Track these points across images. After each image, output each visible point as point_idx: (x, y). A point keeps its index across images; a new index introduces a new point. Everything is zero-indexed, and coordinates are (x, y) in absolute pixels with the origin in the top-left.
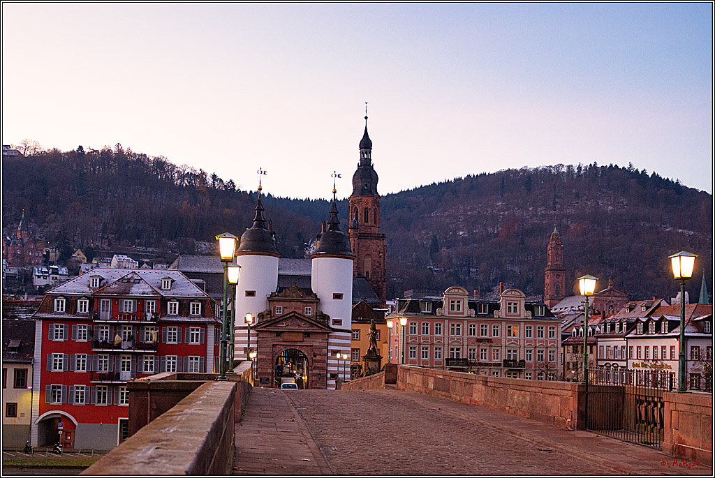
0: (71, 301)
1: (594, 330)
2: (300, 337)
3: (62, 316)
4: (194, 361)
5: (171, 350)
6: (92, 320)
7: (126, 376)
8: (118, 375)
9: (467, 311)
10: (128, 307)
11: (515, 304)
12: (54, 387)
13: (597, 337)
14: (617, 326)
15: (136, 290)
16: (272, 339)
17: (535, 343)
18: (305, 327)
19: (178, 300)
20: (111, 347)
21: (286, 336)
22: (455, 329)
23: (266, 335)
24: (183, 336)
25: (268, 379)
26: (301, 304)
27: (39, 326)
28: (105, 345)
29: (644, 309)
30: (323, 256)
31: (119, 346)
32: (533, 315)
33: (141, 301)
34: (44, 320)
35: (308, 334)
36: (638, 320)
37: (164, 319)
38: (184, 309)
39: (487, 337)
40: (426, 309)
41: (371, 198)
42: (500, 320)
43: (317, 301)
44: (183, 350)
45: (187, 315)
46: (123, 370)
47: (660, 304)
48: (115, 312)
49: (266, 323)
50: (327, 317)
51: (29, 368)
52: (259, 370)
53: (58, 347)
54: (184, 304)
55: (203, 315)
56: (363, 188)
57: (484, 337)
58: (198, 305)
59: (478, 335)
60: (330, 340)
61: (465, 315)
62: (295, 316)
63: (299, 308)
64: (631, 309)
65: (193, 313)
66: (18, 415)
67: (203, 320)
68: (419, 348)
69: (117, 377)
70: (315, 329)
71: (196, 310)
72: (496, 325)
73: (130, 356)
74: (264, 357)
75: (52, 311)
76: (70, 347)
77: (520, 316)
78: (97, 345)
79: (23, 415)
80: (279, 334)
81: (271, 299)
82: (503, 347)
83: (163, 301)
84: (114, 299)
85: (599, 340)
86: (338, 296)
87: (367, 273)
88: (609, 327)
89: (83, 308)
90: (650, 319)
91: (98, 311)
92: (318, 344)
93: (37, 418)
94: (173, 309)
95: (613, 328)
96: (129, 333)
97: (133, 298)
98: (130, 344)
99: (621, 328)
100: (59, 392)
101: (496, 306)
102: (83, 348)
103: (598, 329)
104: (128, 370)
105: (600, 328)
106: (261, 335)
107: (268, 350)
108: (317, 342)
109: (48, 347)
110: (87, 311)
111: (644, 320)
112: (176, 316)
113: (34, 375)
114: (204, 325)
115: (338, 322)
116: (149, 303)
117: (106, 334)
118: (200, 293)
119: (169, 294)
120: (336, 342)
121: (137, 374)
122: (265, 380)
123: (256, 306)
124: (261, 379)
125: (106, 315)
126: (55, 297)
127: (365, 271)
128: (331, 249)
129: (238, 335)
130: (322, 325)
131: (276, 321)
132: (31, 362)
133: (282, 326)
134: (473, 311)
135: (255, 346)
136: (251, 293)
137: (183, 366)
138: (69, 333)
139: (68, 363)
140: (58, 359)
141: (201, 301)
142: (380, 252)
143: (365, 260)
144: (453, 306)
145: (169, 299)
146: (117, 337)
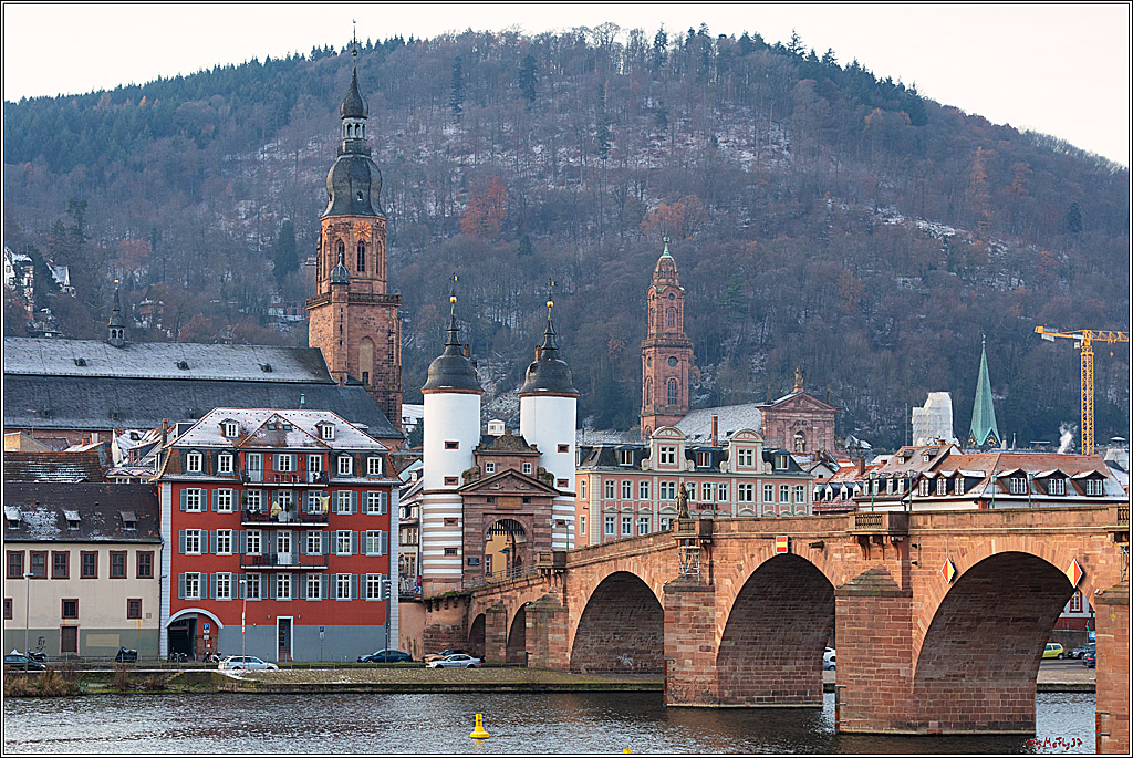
0: (211, 456)
1: (850, 490)
2: (520, 501)
3: (199, 478)
4: (373, 537)
5: (345, 522)
6: (240, 484)
7: (285, 559)
8: (275, 558)
9: (683, 464)
10: (285, 464)
11: (749, 452)
12: (189, 576)
13: (858, 501)
14: (890, 484)
15: (294, 440)
16: (481, 506)
17: (777, 510)
18: (524, 490)
19: (351, 455)
20: (267, 519)
21: (501, 503)
22: (668, 491)
23: (474, 501)
24: (359, 504)
25: (477, 560)
26: (519, 459)
27: (166, 493)
28: (257, 516)
29: (926, 459)
30: (544, 394)
31: (276, 519)
32: (773, 469)
33: (301, 455)
34: (174, 482)
35: (526, 499)
36: (921, 476)
37: (335, 480)
38: (360, 467)
39: (711, 501)
40: (626, 460)
41: (371, 222)
42: (729, 476)
43: (534, 453)
44: (360, 523)
45: (363, 474)
46: (280, 551)
47: (949, 451)
48: (269, 473)
49: (473, 488)
50: (551, 477)
51: (156, 549)
52: (466, 548)
53: (196, 521)
54: (361, 459)
55: (385, 475)
56: (353, 203)
57: (707, 501)
58: (377, 461)
59: (700, 499)
60: (555, 507)
61: (681, 469)
62: (514, 476)
63: (516, 465)
64: (907, 459)
65: (371, 471)
66: (143, 616)
67: (385, 481)
68: (619, 519)
69: (274, 560)
70: (536, 492)
71: (375, 468)
72: (723, 483)
73: (290, 532)
74: (472, 530)
75: (184, 472)
76: (209, 520)
77: (756, 470)
78: (251, 517)
79: (149, 616)
80: (490, 499)
81: (478, 453)
83: (332, 456)
84: (266, 453)
85: (860, 504)
86: (563, 448)
87: (366, 374)
88: (876, 485)
89: (227, 467)
90: (939, 475)
91: (245, 470)
92: (540, 512)
93: (168, 620)
94: (345, 467)
95: (883, 486)
96: (287, 500)
97: (293, 452)
98: (289, 515)
99: (895, 488)
100: (196, 583)
101: (723, 456)
102: (226, 521)
103: (857, 488)
104: (287, 551)
105: (862, 488)
106: (467, 501)
107: (477, 521)
108: (538, 510)
109: (179, 519)
110: (231, 470)
111: (931, 475)
112: (349, 477)
113: (163, 561)
114: (387, 488)
115: (563, 482)
116: (312, 458)
117: (258, 501)
118: (376, 445)
119: (336, 445)
120: (563, 509)
121: (299, 557)
122: (474, 561)
123: (459, 463)
124: (469, 560)
125: (256, 476)
126: (185, 451)
127: (361, 370)
128: (553, 385)
129: (434, 501)
130: (544, 487)
131: (488, 483)
132: (160, 543)
133: (496, 489)
134: (693, 464)
135: (460, 515)
136: (451, 445)
137: (360, 545)
138: (208, 501)
139: (208, 542)
140: (193, 536)
141: (380, 455)
142: (390, 333)
143: (364, 347)
144: (664, 456)
145: (341, 452)
146: (276, 505)
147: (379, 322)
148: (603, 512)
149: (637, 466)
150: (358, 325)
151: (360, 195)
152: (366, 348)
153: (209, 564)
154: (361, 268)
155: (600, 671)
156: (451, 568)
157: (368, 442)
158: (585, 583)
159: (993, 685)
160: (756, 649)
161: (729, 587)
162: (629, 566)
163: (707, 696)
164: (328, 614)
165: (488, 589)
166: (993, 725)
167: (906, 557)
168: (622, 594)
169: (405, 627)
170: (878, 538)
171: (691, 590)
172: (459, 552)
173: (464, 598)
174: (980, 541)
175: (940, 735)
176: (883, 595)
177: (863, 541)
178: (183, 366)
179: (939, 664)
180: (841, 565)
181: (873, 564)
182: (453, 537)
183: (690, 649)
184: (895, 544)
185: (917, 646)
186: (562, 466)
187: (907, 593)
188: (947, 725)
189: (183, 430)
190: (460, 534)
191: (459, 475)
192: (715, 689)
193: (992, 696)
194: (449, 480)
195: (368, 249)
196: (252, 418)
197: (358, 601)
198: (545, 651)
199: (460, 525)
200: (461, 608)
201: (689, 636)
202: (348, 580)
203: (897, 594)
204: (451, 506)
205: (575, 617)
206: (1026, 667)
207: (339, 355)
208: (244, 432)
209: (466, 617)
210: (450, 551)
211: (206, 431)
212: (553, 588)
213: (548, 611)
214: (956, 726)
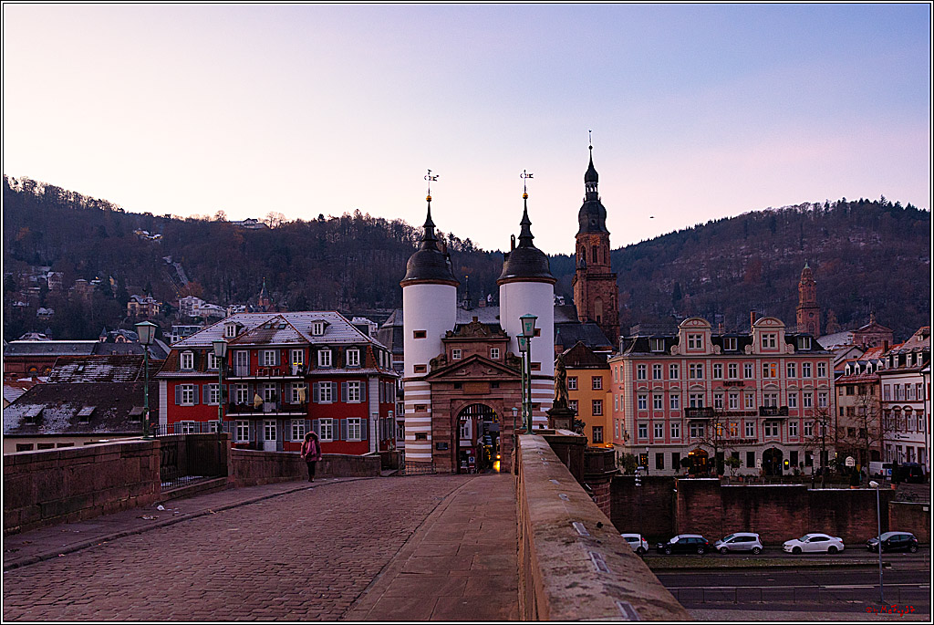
0: (200, 354)
1: (874, 366)
2: (486, 388)
3: (190, 375)
4: (354, 424)
5: (326, 411)
7: (271, 445)
9: (710, 348)
10: (270, 359)
11: (772, 336)
13: (880, 374)
14: (909, 359)
15: (280, 338)
16: (448, 393)
17: (800, 384)
18: (492, 375)
19: (330, 348)
20: (251, 409)
21: (467, 388)
22: (696, 371)
23: (441, 387)
24: (339, 393)
25: (446, 445)
26: (485, 345)
27: (163, 389)
28: (243, 408)
30: (512, 280)
31: (260, 409)
32: (796, 349)
33: (285, 351)
34: (169, 380)
35: (495, 384)
37: (314, 372)
38: (339, 358)
39: (737, 379)
40: (658, 347)
41: (600, 235)
42: (753, 358)
43: (504, 339)
44: (340, 410)
45: (343, 366)
46: (268, 438)
48: (255, 366)
49: (440, 373)
52: (435, 433)
53: (187, 413)
54: (339, 352)
55: (363, 365)
56: (590, 225)
57: (733, 379)
58: (356, 353)
59: (726, 377)
61: (708, 353)
62: (478, 362)
63: (483, 351)
64: (925, 336)
65: (351, 363)
67: (363, 371)
68: (650, 396)
69: (261, 446)
70: (505, 377)
71: (353, 360)
72: (750, 363)
73: (275, 421)
74: (440, 415)
75: (177, 369)
76: (202, 412)
77: (779, 351)
78: (233, 408)
80: (458, 385)
81: (448, 340)
82: (759, 391)
83: (312, 350)
84: (253, 350)
85: (882, 377)
87: (599, 317)
88: (896, 360)
89: (215, 363)
91: (233, 366)
92: (509, 396)
94: (325, 361)
95: (901, 361)
96: (273, 392)
97: (276, 348)
98: (273, 406)
99: (914, 360)
101: (747, 340)
103: (880, 363)
104: (273, 438)
105: (884, 363)
106: (435, 388)
107: (445, 406)
108: (508, 394)
109: (175, 413)
112: (329, 368)
114: (364, 378)
115: (536, 366)
116: (295, 353)
120: (535, 391)
121: (285, 443)
122: (442, 446)
123: (427, 351)
124: (437, 444)
125: (243, 371)
126: (181, 351)
128: (522, 271)
130: (515, 370)
133: (462, 375)
134: (718, 348)
135: (428, 402)
136: (418, 335)
137: (340, 432)
138: (201, 395)
142: (612, 294)
143: (596, 303)
144: (691, 342)
145: (320, 347)
146: (256, 398)
147: (605, 288)
148: (635, 392)
149: (667, 352)
150: (593, 291)
151: (594, 222)
152: (599, 303)
154: (595, 260)
156: (424, 452)
157: (353, 336)
172: (429, 438)
182: (423, 422)
190: (429, 420)
191: (426, 362)
194: (417, 368)
195: (598, 250)
199: (429, 410)
204: (420, 393)
207: (582, 306)
210: (421, 436)
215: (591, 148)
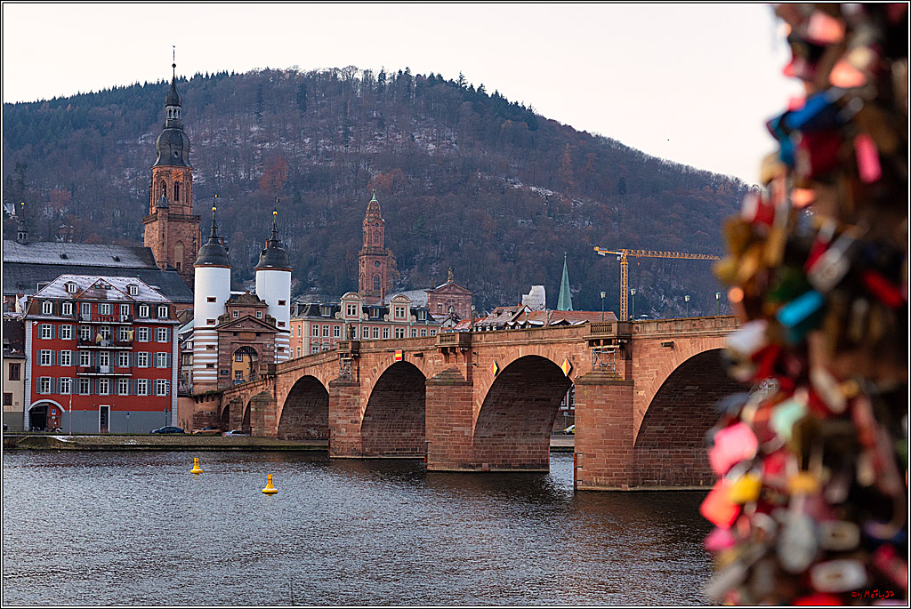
0: (58, 304)
2: (254, 336)
3: (50, 318)
4: (162, 356)
5: (144, 347)
6: (76, 322)
7: (105, 369)
8: (99, 368)
9: (362, 316)
10: (106, 310)
11: (402, 309)
12: (43, 379)
15: (112, 295)
16: (230, 338)
18: (258, 328)
19: (148, 305)
20: (92, 344)
21: (242, 336)
23: (225, 334)
24: (153, 335)
25: (227, 371)
26: (254, 309)
27: (29, 327)
28: (87, 342)
29: (510, 314)
30: (270, 269)
31: (99, 344)
32: (417, 319)
33: (116, 305)
34: (34, 320)
35: (258, 334)
36: (506, 324)
37: (137, 320)
38: (154, 313)
40: (326, 313)
41: (183, 170)
42: (390, 323)
43: (265, 306)
44: (153, 347)
45: (156, 318)
46: (102, 364)
47: (523, 310)
48: (95, 315)
49: (224, 326)
50: (274, 320)
51: (22, 362)
52: (220, 364)
53: (47, 344)
54: (154, 307)
55: (169, 318)
56: (172, 158)
57: (376, 338)
58: (165, 309)
59: (371, 337)
60: (276, 339)
61: (360, 319)
62: (250, 319)
63: (252, 312)
64: (499, 314)
65: (161, 315)
66: (13, 404)
67: (169, 322)
68: (321, 348)
69: (98, 370)
70: (264, 330)
71: (164, 312)
72: (386, 327)
73: (108, 353)
74: (224, 353)
75: (40, 314)
76: (56, 344)
77: (406, 320)
78: (81, 342)
79: (17, 404)
80: (235, 334)
81: (228, 305)
83: (136, 306)
84: (93, 303)
86: (282, 303)
87: (178, 264)
89: (68, 311)
90: (517, 323)
91: (80, 313)
92: (267, 342)
93: (29, 407)
94: (144, 312)
96: (107, 332)
97: (111, 303)
98: (108, 342)
100: (48, 384)
101: (385, 311)
102: (67, 345)
104: (106, 364)
106: (221, 334)
107: (227, 347)
108: (266, 340)
109: (37, 344)
110: (71, 313)
111: (512, 324)
112: (147, 318)
113: (27, 369)
114: (171, 326)
115: (282, 324)
116: (123, 307)
117: (87, 333)
118: (164, 299)
119: (138, 299)
120: (280, 340)
121: (114, 368)
122: (224, 372)
123: (217, 311)
124: (222, 371)
125: (86, 317)
126: (41, 301)
127: (176, 261)
128: (277, 264)
129: (200, 335)
130: (270, 327)
131: (234, 323)
132: (24, 358)
133: (238, 327)
134: (367, 315)
135: (216, 344)
136: (211, 300)
137: (153, 361)
138: (56, 332)
139: (56, 358)
140: (46, 354)
141: (166, 305)
142: (194, 239)
143: (177, 247)
144: (349, 310)
145: (141, 303)
146: (99, 336)
147: (187, 232)
148: (311, 344)
149: (333, 316)
150: (174, 234)
151: (176, 153)
152: (179, 248)
153: (56, 371)
154: (177, 198)
155: (297, 439)
156: (211, 376)
157: (159, 297)
158: (287, 383)
159: (523, 441)
160: (386, 422)
161: (369, 383)
162: (312, 372)
163: (355, 451)
164: (132, 404)
165: (232, 389)
166: (523, 466)
167: (470, 360)
168: (308, 389)
169: (181, 413)
170: (453, 349)
171: (346, 385)
172: (216, 367)
173: (217, 395)
174: (512, 350)
175: (490, 472)
176: (455, 384)
177: (444, 350)
178: (64, 257)
179: (489, 428)
180: (432, 366)
181: (450, 365)
182: (212, 357)
183: (345, 422)
184: (463, 352)
185: (475, 417)
186: (281, 314)
187: (470, 383)
188: (494, 465)
189: (42, 287)
190: (216, 355)
191: (216, 318)
192: (359, 447)
193: (522, 448)
194: (210, 322)
195: (181, 187)
196: (85, 281)
197: (151, 396)
198: (262, 426)
199: (216, 349)
200: (216, 401)
201: (344, 414)
202: (144, 383)
203: (464, 384)
204: (210, 338)
205: (281, 404)
206: (543, 430)
207: (162, 252)
208: (80, 290)
209: (219, 407)
210: (210, 366)
211: (54, 289)
212: (269, 387)
213: (263, 400)
214: (500, 466)
215: (174, 66)
